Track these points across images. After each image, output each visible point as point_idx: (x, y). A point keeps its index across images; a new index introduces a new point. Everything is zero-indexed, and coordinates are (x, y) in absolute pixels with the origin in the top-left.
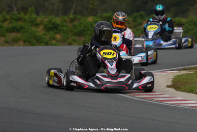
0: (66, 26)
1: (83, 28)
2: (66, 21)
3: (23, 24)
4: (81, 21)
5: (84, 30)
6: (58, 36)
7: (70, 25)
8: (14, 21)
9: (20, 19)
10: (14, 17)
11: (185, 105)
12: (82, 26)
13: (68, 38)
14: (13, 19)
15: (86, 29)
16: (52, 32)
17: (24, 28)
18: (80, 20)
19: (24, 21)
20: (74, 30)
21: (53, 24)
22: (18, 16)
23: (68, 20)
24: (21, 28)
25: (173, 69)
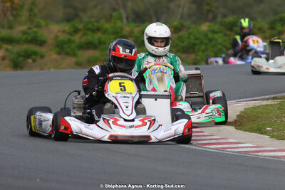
1: (193, 41)
3: (104, 37)
4: (191, 30)
5: (194, 44)
7: (174, 37)
8: (89, 33)
9: (98, 29)
10: (90, 26)
11: (233, 150)
12: (192, 37)
14: (88, 29)
15: (197, 42)
17: (105, 43)
18: (189, 28)
19: (105, 32)
20: (180, 44)
22: (96, 24)
24: (100, 42)
25: (258, 98)
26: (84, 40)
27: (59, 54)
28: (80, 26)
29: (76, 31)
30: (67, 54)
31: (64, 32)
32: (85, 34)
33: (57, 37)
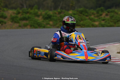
0: (56, 17)
2: (56, 13)
3: (30, 16)
4: (65, 13)
6: (51, 23)
7: (58, 16)
8: (24, 14)
9: (28, 12)
13: (57, 24)
14: (24, 12)
16: (47, 20)
19: (30, 13)
20: (61, 19)
21: (48, 15)
22: (27, 10)
23: (57, 13)
24: (29, 18)
26: (22, 16)
27: (12, 22)
28: (21, 11)
29: (19, 13)
30: (15, 22)
31: (14, 13)
32: (22, 14)
33: (11, 15)
